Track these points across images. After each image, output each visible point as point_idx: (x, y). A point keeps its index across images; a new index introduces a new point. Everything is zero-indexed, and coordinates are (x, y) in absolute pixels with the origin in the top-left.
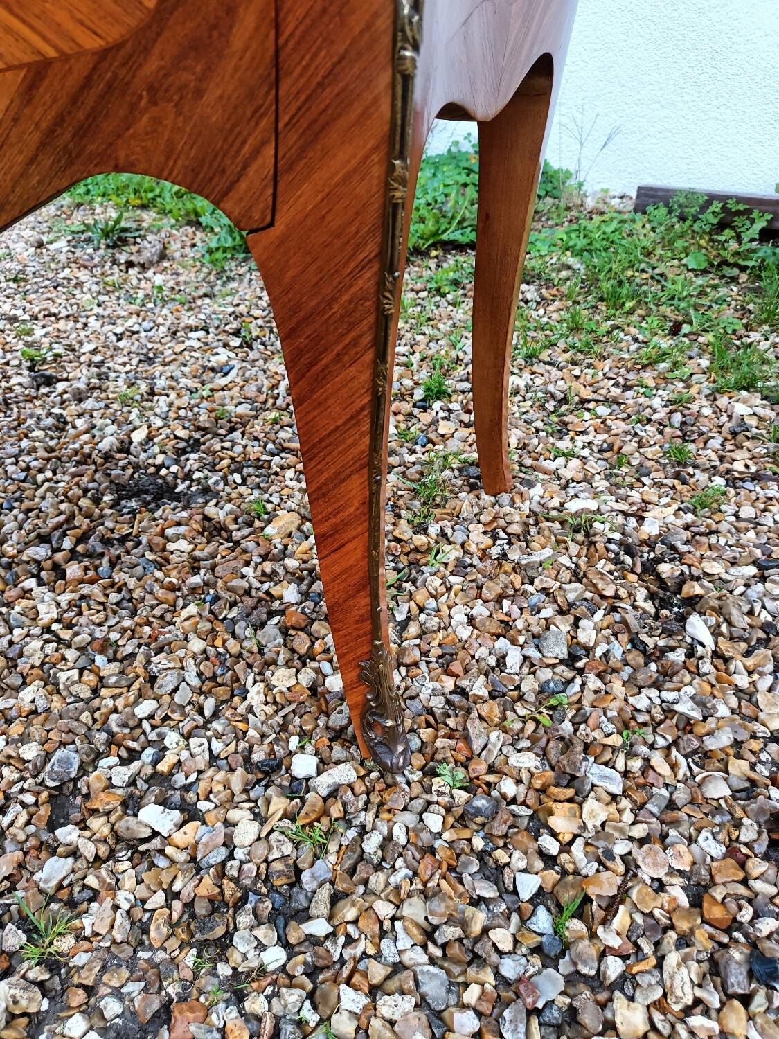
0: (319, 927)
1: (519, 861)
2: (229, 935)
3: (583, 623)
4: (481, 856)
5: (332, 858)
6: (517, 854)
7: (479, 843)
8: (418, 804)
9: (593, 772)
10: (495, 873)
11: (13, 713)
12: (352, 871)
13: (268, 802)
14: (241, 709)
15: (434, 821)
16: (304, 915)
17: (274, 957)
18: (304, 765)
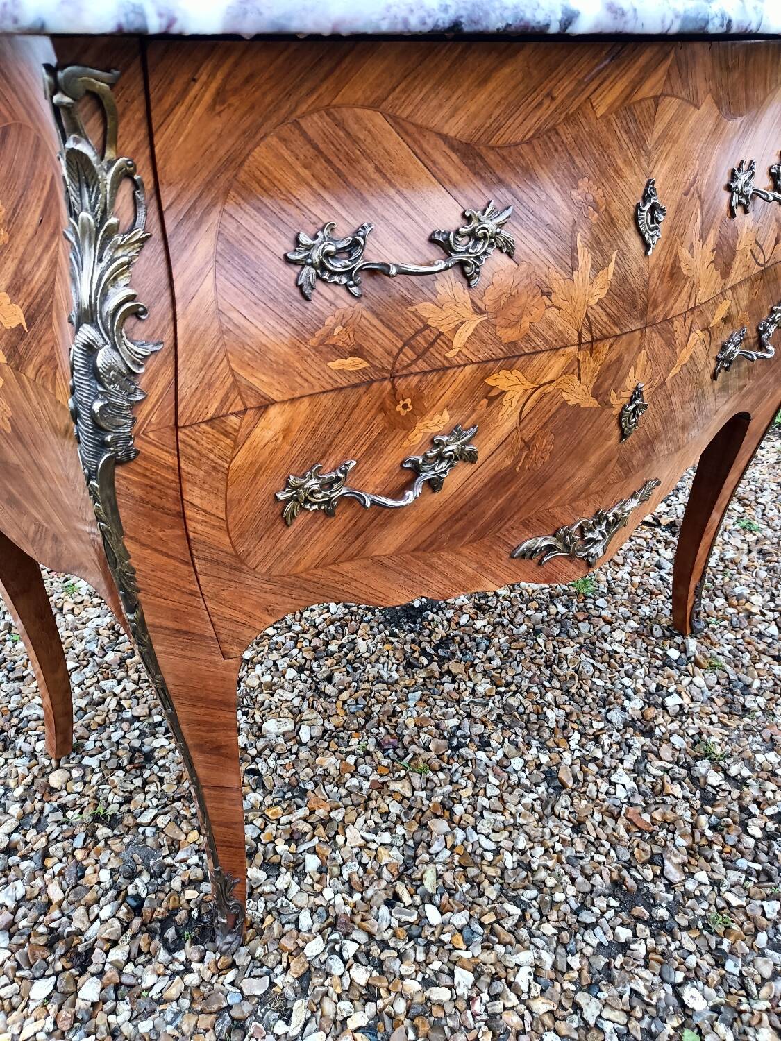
0: (757, 684)
1: (762, 627)
2: (743, 706)
3: (660, 551)
4: (751, 634)
5: (728, 667)
6: (759, 626)
7: (747, 632)
8: (719, 635)
9: (738, 590)
10: (760, 635)
11: (562, 723)
12: (736, 666)
13: (687, 671)
14: (625, 656)
15: (730, 636)
16: (749, 686)
17: (761, 700)
18: (674, 654)
